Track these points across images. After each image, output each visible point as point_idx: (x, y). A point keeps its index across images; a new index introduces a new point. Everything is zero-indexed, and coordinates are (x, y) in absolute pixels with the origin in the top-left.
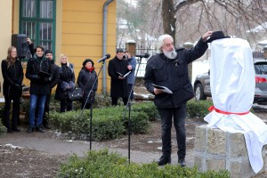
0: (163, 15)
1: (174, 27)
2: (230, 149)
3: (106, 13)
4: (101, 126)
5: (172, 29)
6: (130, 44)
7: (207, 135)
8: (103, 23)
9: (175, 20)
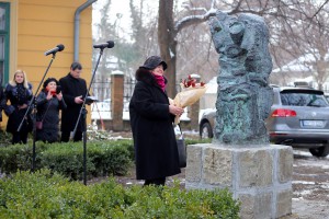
0: (160, 36)
1: (175, 53)
2: (238, 175)
3: (78, 23)
4: (60, 161)
5: (172, 55)
6: (116, 76)
7: (204, 156)
8: (74, 38)
9: (176, 43)
